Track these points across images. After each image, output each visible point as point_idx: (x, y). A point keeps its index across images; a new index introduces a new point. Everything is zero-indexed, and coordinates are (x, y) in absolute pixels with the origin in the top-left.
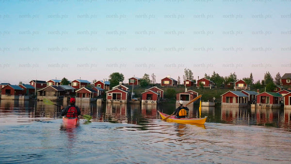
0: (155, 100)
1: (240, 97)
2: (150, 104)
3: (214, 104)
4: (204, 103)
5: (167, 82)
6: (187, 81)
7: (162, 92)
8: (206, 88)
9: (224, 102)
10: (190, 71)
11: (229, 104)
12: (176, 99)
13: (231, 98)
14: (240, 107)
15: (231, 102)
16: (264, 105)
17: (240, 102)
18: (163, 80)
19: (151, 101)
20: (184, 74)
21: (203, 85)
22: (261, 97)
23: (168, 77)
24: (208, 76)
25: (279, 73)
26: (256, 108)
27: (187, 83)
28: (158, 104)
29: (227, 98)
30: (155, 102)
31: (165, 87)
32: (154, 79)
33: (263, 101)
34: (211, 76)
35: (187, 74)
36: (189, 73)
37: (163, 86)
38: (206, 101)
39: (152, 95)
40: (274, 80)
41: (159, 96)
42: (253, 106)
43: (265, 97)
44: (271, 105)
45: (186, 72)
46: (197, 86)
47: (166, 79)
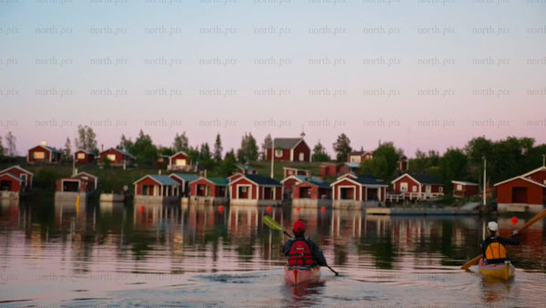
0: (15, 191)
1: (165, 187)
2: (6, 198)
3: (122, 197)
4: (104, 197)
5: (40, 155)
6: (81, 152)
7: (29, 176)
8: (115, 168)
9: (139, 193)
10: (90, 131)
11: (147, 198)
12: (55, 188)
13: (152, 187)
14: (164, 202)
15: (151, 194)
16: (202, 199)
17: (164, 194)
18: (32, 151)
19: (10, 193)
20: (78, 136)
21: (110, 161)
22: (199, 186)
23: (43, 144)
24: (127, 138)
25: (269, 136)
26: (189, 204)
27: (81, 156)
28: (22, 199)
29: (145, 187)
30: (17, 194)
31: (36, 165)
32: (11, 143)
33: (200, 193)
34: (134, 141)
35: (83, 137)
36: (87, 136)
37: (32, 163)
38: (108, 192)
39: (11, 181)
40: (260, 150)
41: (23, 183)
42: (185, 200)
43: (205, 186)
44: (212, 199)
45: (82, 132)
46: (99, 164)
47: (39, 149)
